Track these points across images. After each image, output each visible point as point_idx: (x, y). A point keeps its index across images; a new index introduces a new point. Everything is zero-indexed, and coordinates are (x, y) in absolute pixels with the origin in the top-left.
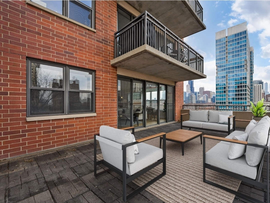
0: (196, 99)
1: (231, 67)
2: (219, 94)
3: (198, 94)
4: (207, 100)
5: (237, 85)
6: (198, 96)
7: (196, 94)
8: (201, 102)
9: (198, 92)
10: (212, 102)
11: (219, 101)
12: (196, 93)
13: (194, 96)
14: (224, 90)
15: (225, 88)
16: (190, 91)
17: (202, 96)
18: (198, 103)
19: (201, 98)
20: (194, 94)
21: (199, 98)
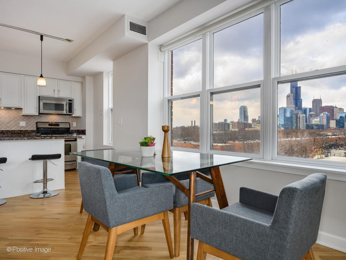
0: (306, 122)
3: (310, 111)
4: (328, 122)
6: (309, 115)
7: (305, 112)
8: (315, 127)
9: (310, 109)
10: (338, 126)
12: (305, 109)
13: (301, 116)
16: (294, 106)
17: (317, 115)
18: (310, 129)
19: (315, 120)
20: (301, 112)
21: (311, 119)
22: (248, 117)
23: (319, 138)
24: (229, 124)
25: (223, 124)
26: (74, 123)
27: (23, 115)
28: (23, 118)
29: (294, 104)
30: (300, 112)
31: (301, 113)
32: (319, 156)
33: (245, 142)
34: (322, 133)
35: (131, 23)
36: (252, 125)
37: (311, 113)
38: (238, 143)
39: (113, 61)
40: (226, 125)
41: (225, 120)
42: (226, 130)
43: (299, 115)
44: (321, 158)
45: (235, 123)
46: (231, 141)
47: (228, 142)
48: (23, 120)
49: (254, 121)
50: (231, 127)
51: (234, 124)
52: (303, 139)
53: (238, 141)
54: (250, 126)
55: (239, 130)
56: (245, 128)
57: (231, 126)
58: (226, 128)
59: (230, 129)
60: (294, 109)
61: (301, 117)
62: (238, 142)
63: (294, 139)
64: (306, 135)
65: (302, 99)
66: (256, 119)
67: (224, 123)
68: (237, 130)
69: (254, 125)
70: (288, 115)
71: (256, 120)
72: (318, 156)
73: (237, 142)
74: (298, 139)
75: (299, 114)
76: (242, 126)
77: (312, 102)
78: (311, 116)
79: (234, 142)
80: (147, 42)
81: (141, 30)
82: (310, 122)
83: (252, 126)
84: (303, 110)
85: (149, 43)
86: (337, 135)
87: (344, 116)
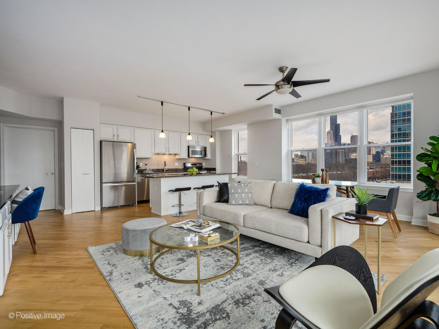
8: (353, 162)
9: (349, 143)
12: (344, 144)
18: (349, 163)
26: (204, 163)
27: (177, 159)
28: (177, 160)
29: (333, 141)
35: (275, 109)
36: (295, 159)
39: (248, 125)
48: (176, 162)
49: (296, 156)
52: (344, 172)
60: (334, 144)
61: (340, 152)
63: (335, 172)
64: (346, 169)
65: (341, 136)
71: (299, 155)
74: (339, 172)
75: (339, 150)
80: (281, 118)
81: (278, 111)
82: (348, 156)
85: (282, 119)
86: (374, 169)
87: (380, 151)
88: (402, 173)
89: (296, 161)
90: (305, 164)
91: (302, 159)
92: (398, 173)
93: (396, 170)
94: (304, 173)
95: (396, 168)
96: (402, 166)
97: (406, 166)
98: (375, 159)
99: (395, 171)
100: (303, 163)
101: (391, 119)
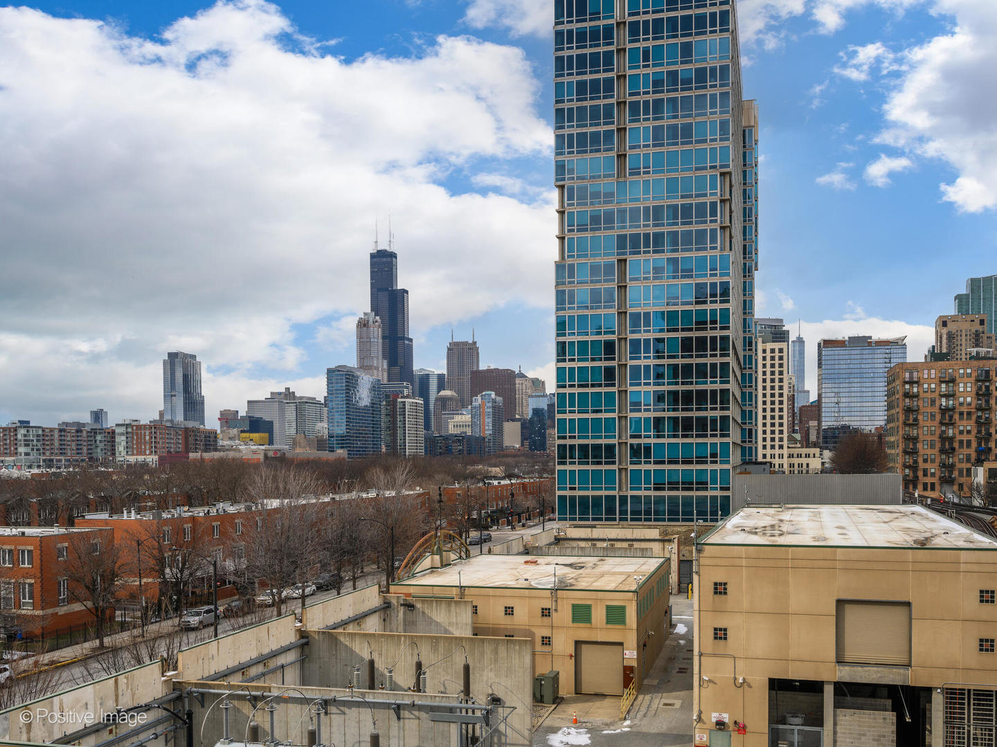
0: (427, 426)
1: (647, 209)
2: (576, 391)
3: (441, 387)
4: (498, 430)
5: (680, 335)
6: (437, 400)
7: (423, 391)
8: (456, 447)
9: (441, 377)
10: (527, 443)
11: (577, 442)
12: (425, 379)
13: (411, 402)
14: (603, 364)
15: (609, 347)
16: (385, 366)
17: (462, 403)
19: (458, 418)
20: (411, 387)
21: (444, 414)
22: (203, 403)
23: (458, 489)
24: (112, 433)
25: (84, 433)
29: (384, 358)
30: (407, 388)
31: (411, 391)
32: (437, 557)
33: (165, 515)
34: (470, 468)
36: (220, 436)
37: (443, 393)
38: (133, 518)
40: (99, 438)
41: (98, 415)
42: (97, 460)
43: (403, 400)
44: (444, 564)
45: (139, 427)
46: (102, 510)
47: (86, 517)
49: (228, 421)
50: (121, 448)
51: (137, 434)
53: (133, 512)
54: (210, 441)
55: (160, 458)
56: (187, 450)
57: (121, 441)
58: (99, 450)
59: (117, 454)
60: (385, 374)
61: (407, 407)
62: (133, 516)
65: (411, 340)
66: (237, 412)
67: (88, 428)
68: (152, 459)
69: (230, 439)
70: (364, 397)
71: (240, 414)
72: (432, 560)
73: (130, 516)
75: (402, 398)
76: (177, 444)
77: (448, 353)
78: (443, 402)
79: (115, 517)
82: (439, 427)
83: (221, 443)
84: (417, 380)
86: (518, 477)
87: (546, 408)
88: (590, 493)
89: (225, 443)
90: (266, 457)
91: (255, 436)
92: (578, 493)
93: (572, 481)
94: (234, 501)
95: (572, 472)
96: (590, 467)
97: (604, 467)
98: (531, 438)
99: (568, 486)
100: (254, 452)
101: (557, 284)
